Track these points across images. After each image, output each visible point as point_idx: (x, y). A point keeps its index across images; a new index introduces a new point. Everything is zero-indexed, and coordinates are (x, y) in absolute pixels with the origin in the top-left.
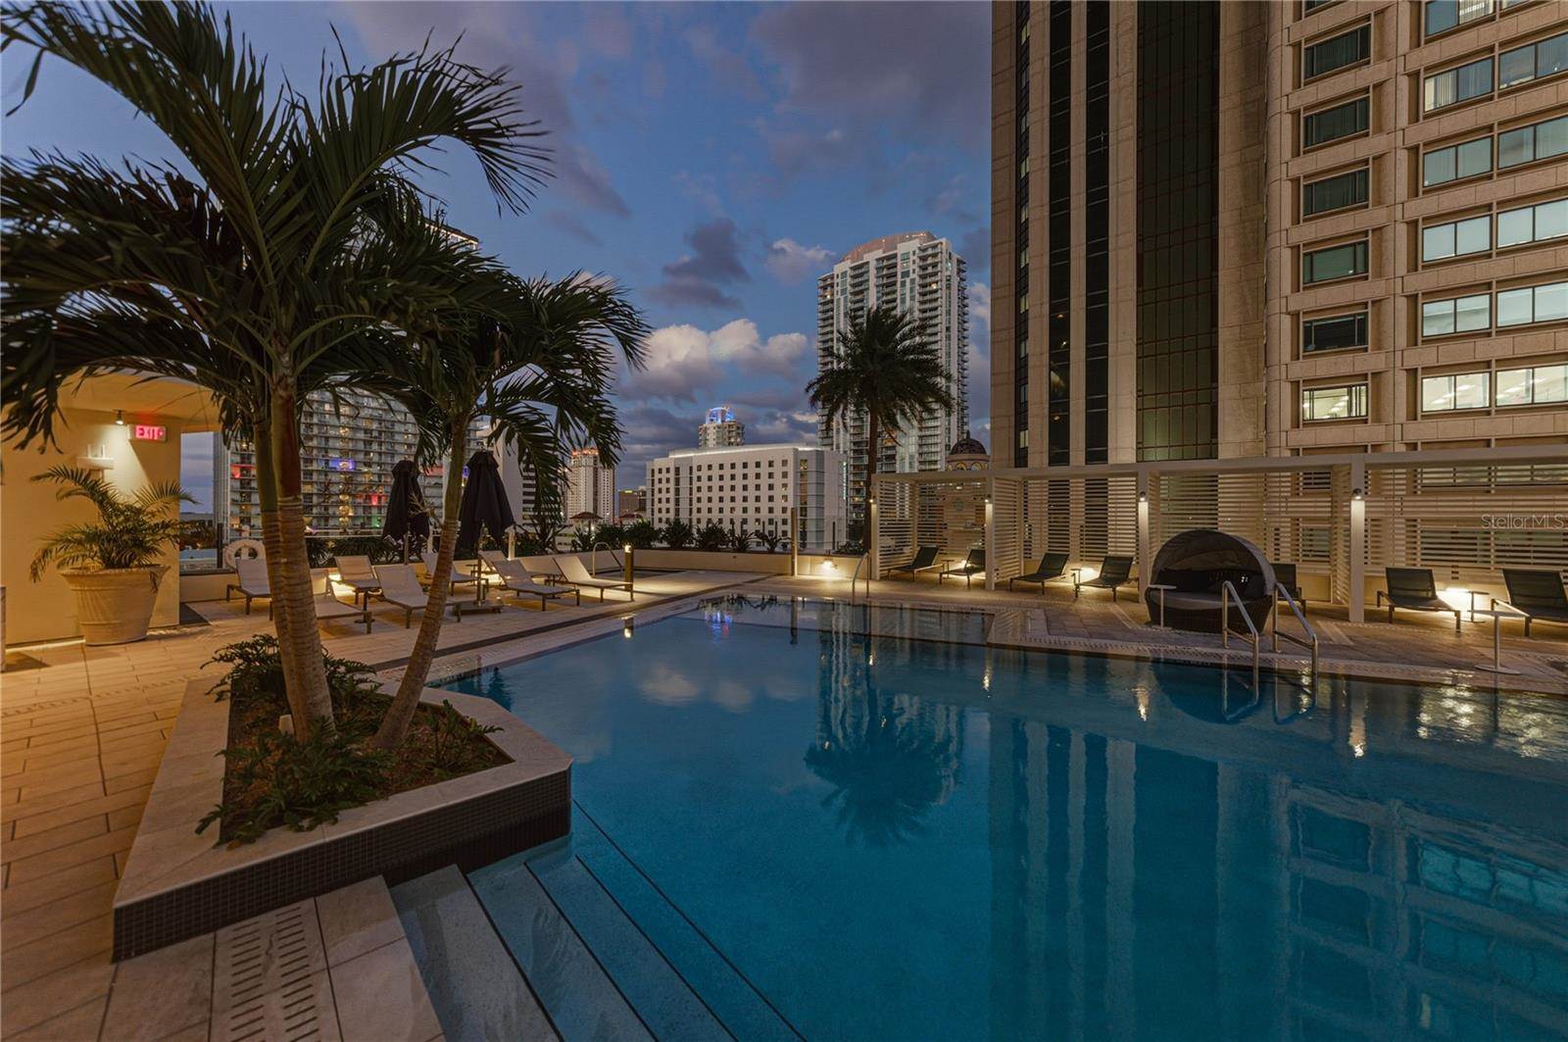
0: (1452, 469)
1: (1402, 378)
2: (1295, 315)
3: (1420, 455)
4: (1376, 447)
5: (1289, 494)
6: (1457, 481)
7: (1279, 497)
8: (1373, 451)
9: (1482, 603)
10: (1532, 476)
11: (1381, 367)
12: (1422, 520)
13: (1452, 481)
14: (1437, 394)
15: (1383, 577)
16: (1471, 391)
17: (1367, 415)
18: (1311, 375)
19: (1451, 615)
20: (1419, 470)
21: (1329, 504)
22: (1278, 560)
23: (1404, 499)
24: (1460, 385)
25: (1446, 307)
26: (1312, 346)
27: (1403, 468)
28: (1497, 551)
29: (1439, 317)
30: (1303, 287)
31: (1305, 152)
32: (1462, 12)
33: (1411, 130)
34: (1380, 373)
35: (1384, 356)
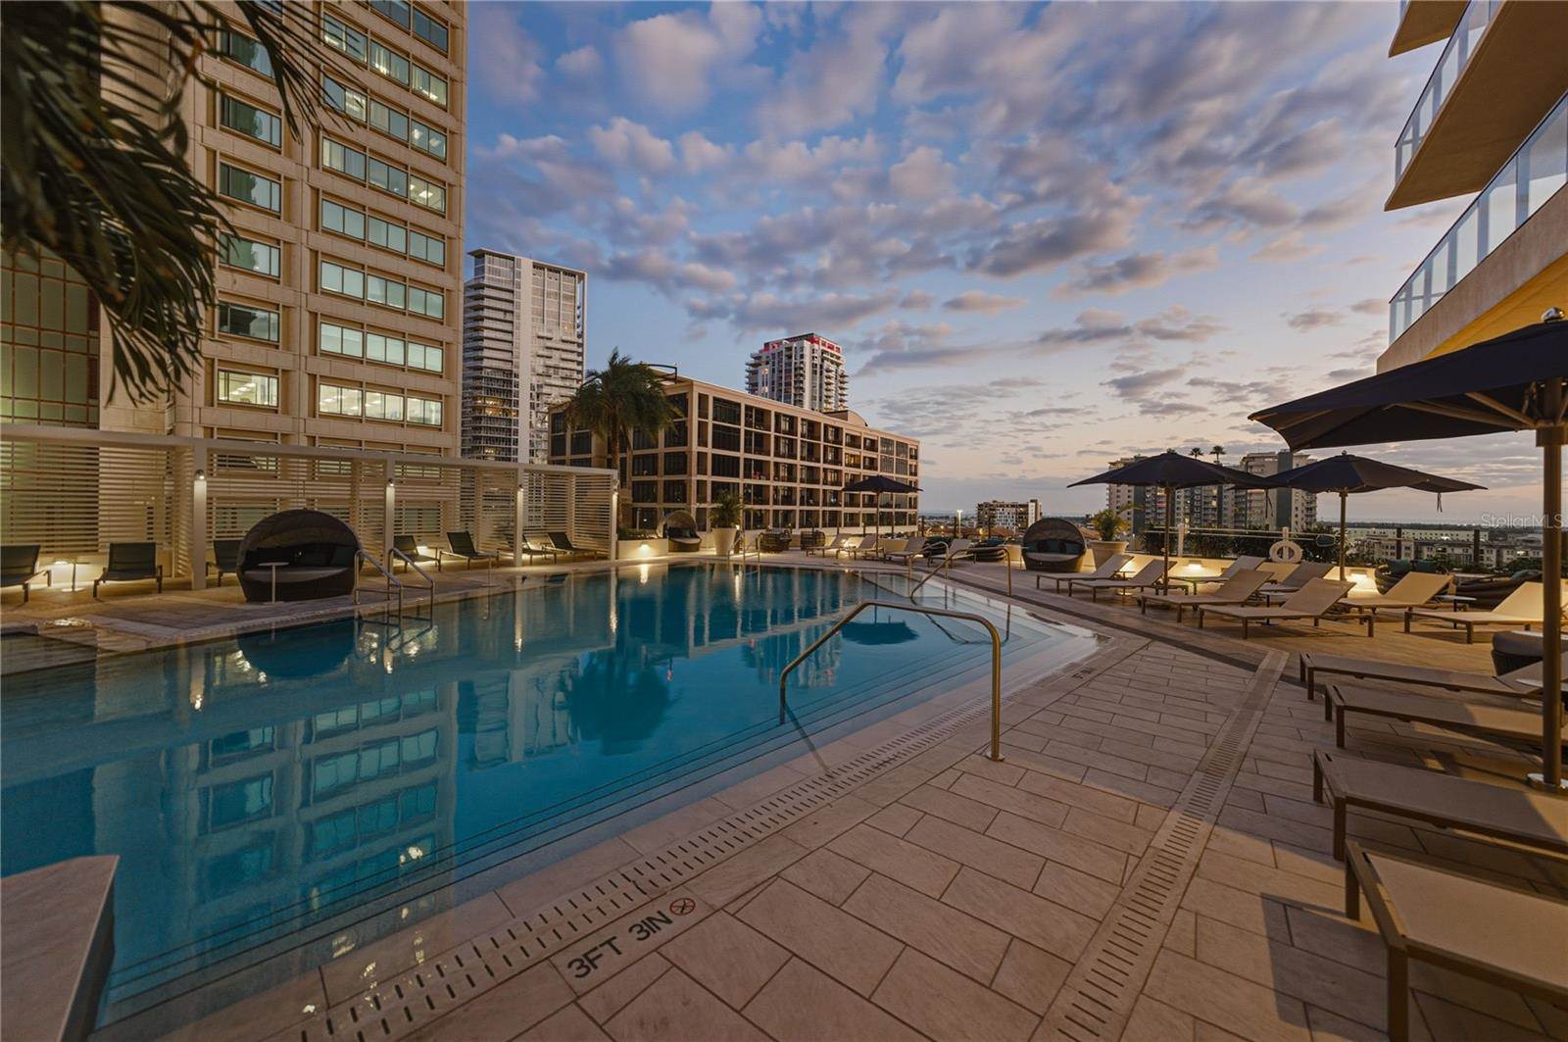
1: (305, 381)
4: (283, 436)
8: (281, 439)
11: (289, 365)
14: (330, 399)
17: (277, 406)
18: (227, 356)
24: (345, 396)
25: (335, 331)
26: (226, 328)
27: (306, 458)
29: (331, 337)
30: (220, 266)
31: (221, 129)
32: (347, 104)
33: (314, 173)
34: (288, 371)
35: (291, 358)
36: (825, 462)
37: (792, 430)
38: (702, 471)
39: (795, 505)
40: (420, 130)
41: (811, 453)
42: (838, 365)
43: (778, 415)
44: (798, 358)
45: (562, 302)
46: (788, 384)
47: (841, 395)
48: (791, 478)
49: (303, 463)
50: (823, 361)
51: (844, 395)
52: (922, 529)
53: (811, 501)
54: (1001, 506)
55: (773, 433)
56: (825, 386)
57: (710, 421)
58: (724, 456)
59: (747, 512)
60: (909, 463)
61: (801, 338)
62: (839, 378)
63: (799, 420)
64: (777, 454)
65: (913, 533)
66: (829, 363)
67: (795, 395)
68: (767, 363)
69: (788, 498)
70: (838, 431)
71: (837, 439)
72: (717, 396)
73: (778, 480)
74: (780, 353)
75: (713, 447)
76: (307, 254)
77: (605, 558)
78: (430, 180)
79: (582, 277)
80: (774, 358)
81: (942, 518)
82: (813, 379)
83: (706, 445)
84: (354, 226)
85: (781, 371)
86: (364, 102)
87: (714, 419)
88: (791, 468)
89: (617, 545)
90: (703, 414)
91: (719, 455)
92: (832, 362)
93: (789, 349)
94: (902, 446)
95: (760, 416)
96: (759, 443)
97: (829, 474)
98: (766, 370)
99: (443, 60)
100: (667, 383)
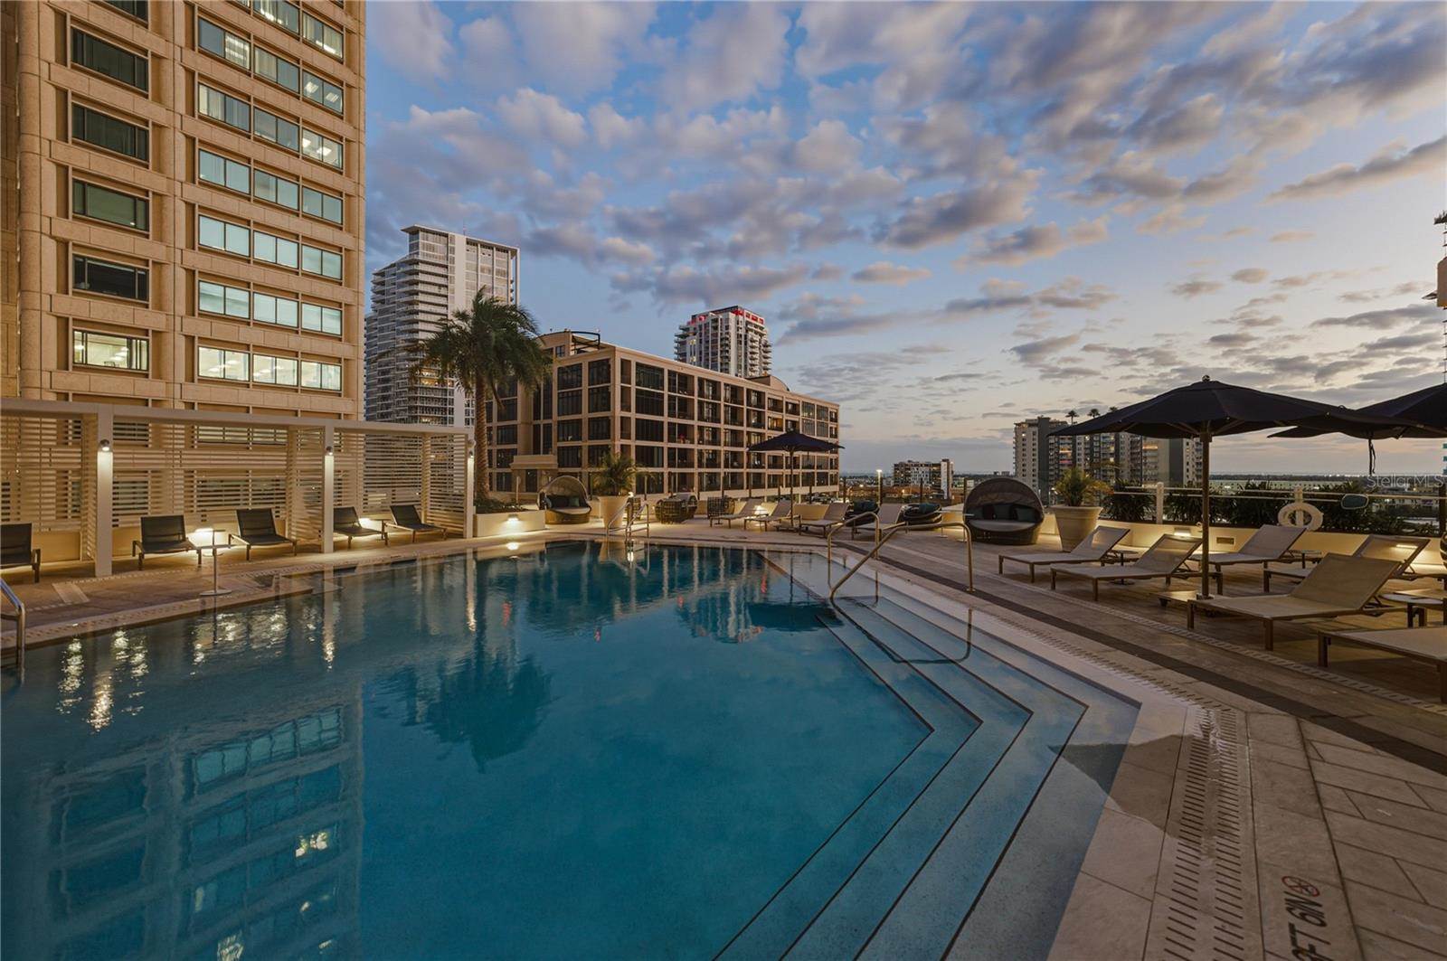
0: (222, 428)
1: (181, 343)
2: (63, 244)
3: (197, 414)
4: (156, 402)
5: (54, 443)
6: (226, 438)
7: (41, 446)
8: (153, 405)
9: (221, 538)
10: (275, 438)
11: (161, 327)
12: (198, 472)
13: (222, 438)
14: (211, 363)
15: (137, 527)
16: (235, 365)
17: (148, 370)
18: (84, 315)
19: (195, 551)
20: (196, 427)
21: (80, 455)
22: (8, 520)
23: (183, 452)
24: (229, 360)
25: (217, 290)
26: (85, 285)
27: (183, 424)
28: (254, 495)
29: (212, 297)
30: (74, 217)
31: (73, 67)
32: (227, 50)
33: (188, 121)
34: (161, 332)
35: (164, 317)
36: (748, 425)
37: (716, 395)
38: (625, 435)
39: (720, 467)
40: (314, 83)
41: (735, 416)
42: (761, 335)
43: (701, 381)
44: (724, 329)
45: (495, 276)
46: (715, 354)
47: (765, 363)
48: (715, 441)
49: (180, 429)
50: (747, 331)
51: (767, 363)
52: (844, 489)
53: (735, 464)
54: (915, 465)
55: (696, 398)
56: (749, 355)
57: (633, 387)
58: (647, 420)
59: (640, 477)
60: (830, 426)
61: (726, 310)
62: (762, 348)
63: (723, 386)
64: (701, 418)
65: (835, 492)
66: (753, 334)
67: (721, 364)
68: (695, 334)
69: (713, 462)
70: (760, 395)
71: (760, 403)
72: (640, 362)
73: (703, 444)
74: (706, 325)
75: (637, 412)
76: (182, 208)
77: (461, 535)
78: (325, 134)
79: (514, 253)
80: (701, 330)
81: (861, 477)
82: (738, 349)
83: (629, 410)
84: (238, 178)
85: (707, 342)
86: (247, 48)
87: (637, 384)
88: (715, 432)
89: (475, 518)
90: (625, 378)
91: (643, 420)
92: (756, 333)
93: (715, 321)
94: (822, 409)
95: (683, 381)
96: (684, 408)
97: (752, 437)
98: (693, 341)
99: (338, 10)
100: (590, 350)
